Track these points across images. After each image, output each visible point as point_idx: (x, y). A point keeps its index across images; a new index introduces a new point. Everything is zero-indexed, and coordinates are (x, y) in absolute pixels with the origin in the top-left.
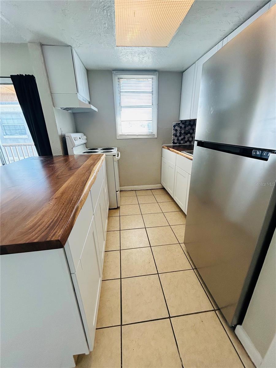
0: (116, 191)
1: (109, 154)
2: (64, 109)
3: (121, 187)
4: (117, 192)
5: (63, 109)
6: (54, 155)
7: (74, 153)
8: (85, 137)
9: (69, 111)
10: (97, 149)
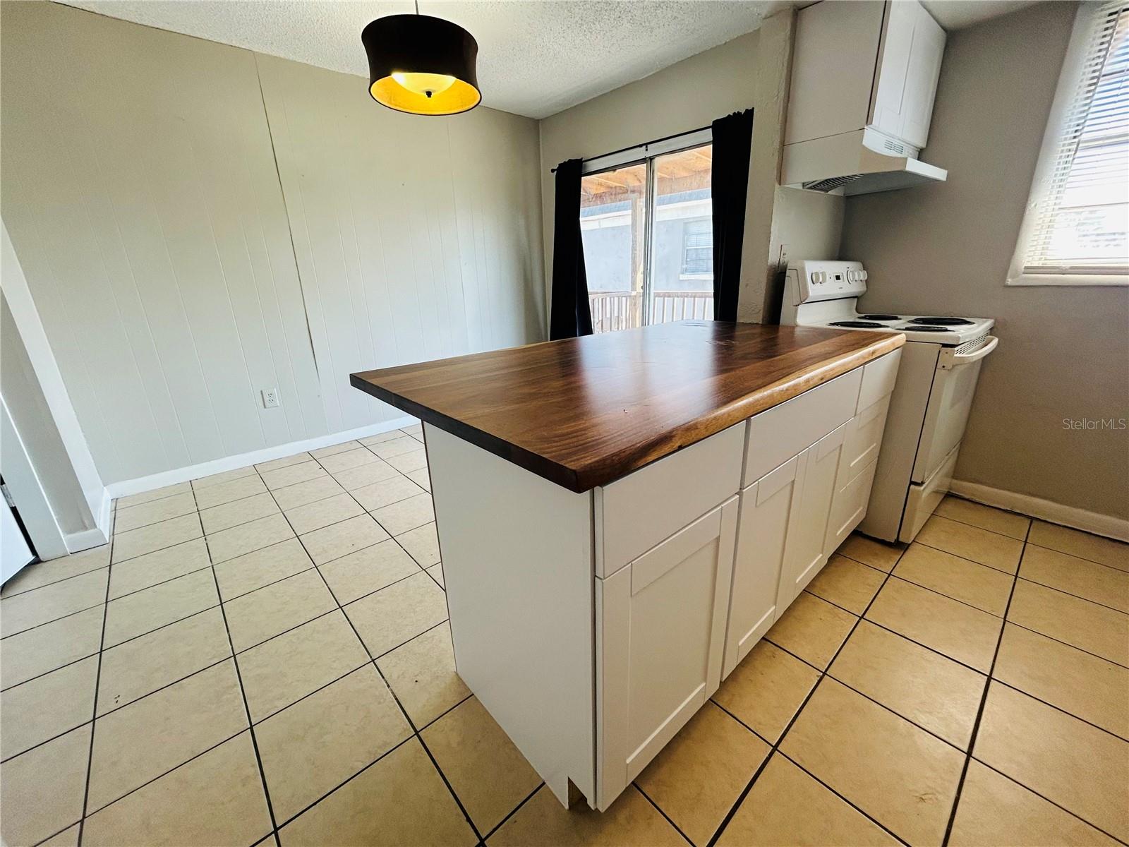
0: (912, 483)
1: (933, 336)
2: (813, 188)
3: (955, 481)
4: (912, 487)
5: (811, 188)
6: (740, 319)
7: (798, 321)
8: (863, 275)
9: (829, 193)
10: (896, 318)
